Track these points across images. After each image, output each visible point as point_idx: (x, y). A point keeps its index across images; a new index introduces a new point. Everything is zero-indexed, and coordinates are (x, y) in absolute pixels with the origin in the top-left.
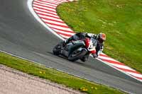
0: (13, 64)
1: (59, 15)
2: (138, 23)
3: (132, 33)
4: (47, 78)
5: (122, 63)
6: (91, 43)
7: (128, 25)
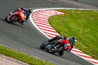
0: (18, 57)
1: (50, 24)
5: (93, 58)
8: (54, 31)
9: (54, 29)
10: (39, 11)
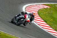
1: (39, 15)
6: (27, 17)
8: (42, 20)
9: (43, 19)
10: (31, 5)
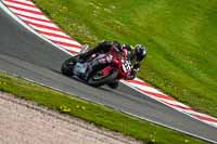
2: (149, 9)
3: (140, 24)
4: (8, 92)
7: (133, 11)
